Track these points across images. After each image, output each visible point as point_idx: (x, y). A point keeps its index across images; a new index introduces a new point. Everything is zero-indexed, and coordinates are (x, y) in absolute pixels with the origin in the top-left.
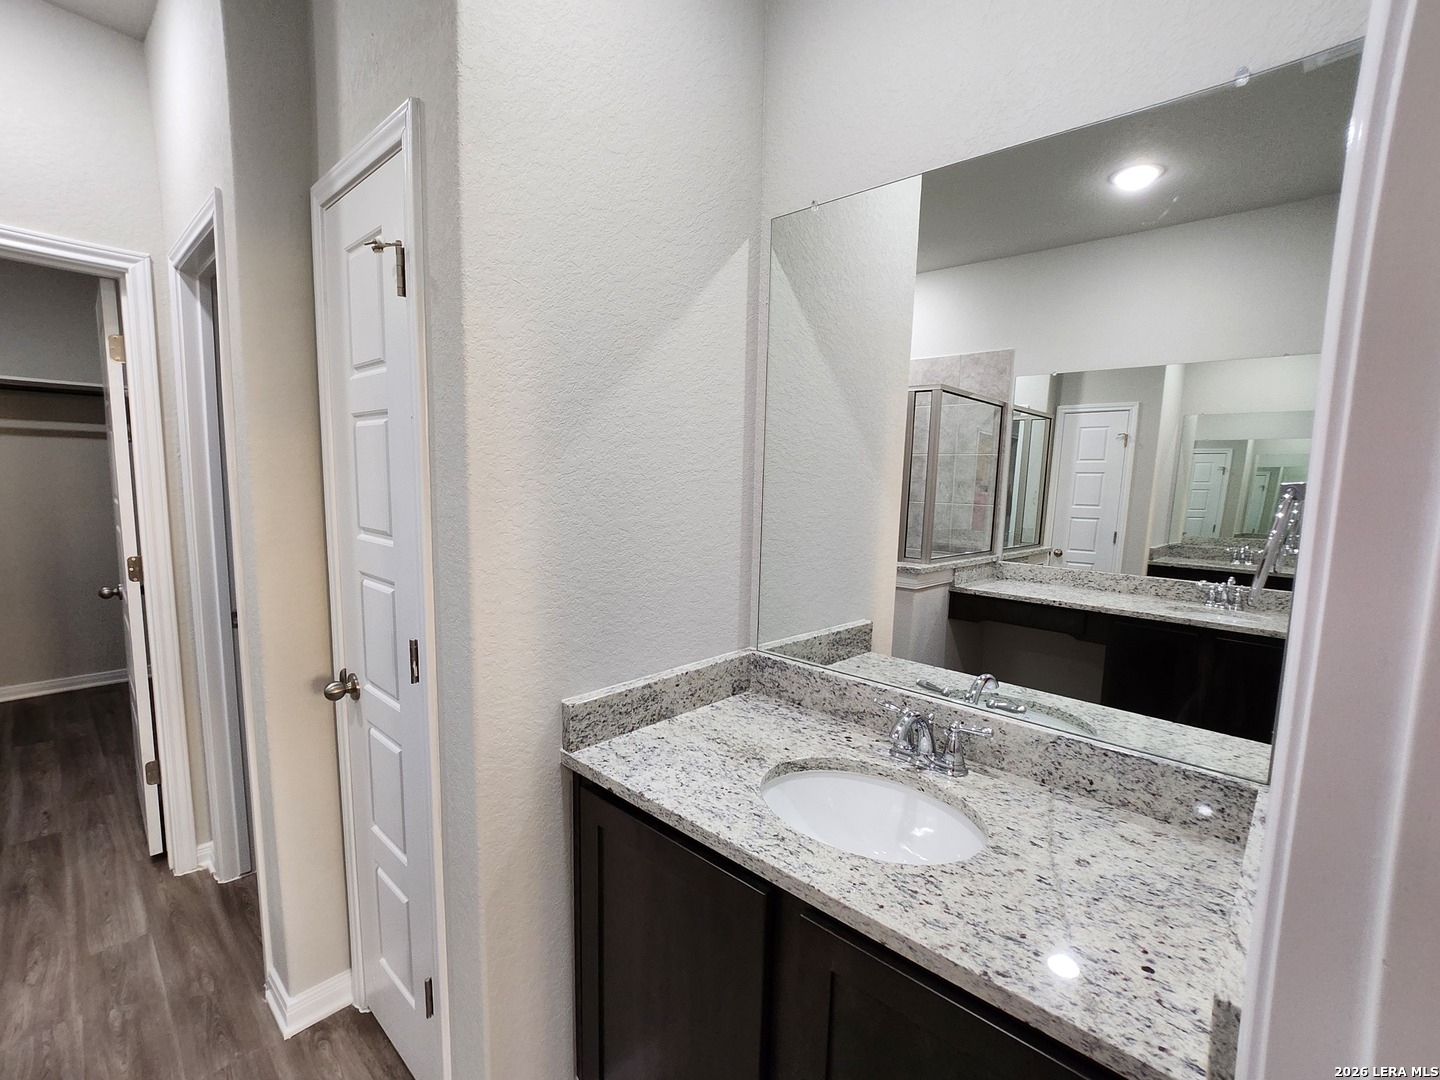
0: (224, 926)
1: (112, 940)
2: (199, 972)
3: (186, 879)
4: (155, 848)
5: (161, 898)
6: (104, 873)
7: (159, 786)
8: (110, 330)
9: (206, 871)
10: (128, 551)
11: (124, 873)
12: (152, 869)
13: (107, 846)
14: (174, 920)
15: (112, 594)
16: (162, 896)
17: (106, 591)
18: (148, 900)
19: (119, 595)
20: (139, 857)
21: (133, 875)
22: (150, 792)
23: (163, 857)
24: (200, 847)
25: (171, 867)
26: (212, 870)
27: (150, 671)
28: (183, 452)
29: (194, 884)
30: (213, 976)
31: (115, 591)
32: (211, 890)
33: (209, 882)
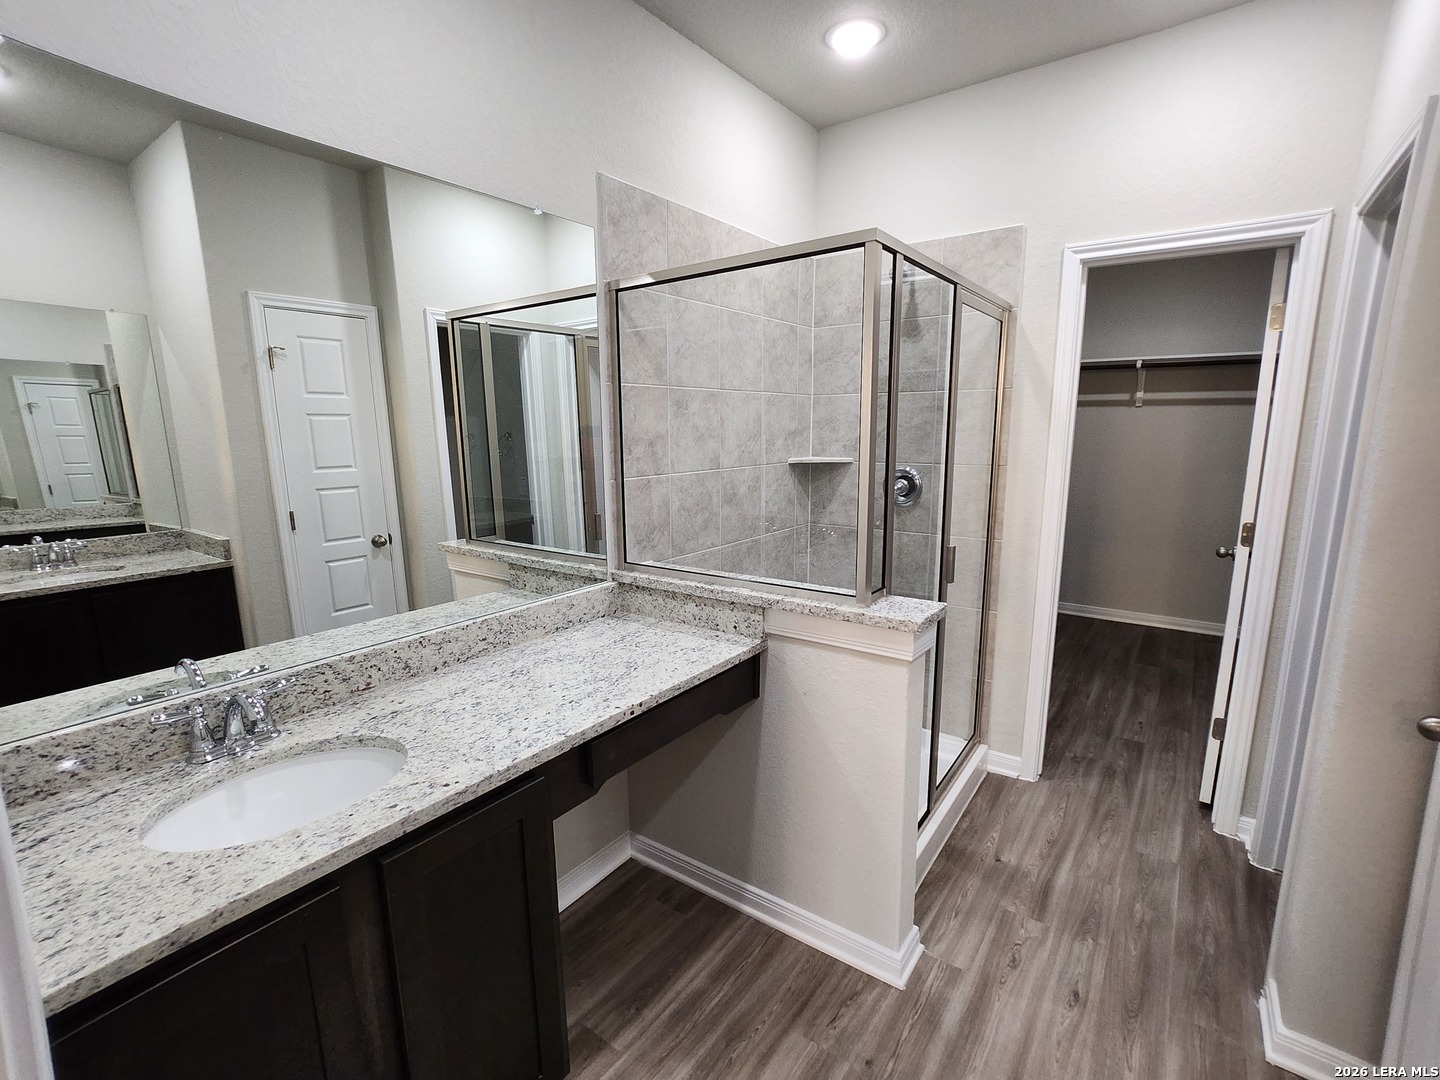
0: (1241, 904)
1: (1152, 851)
2: (1206, 928)
3: (1221, 838)
4: (1205, 797)
5: (1197, 843)
6: (1163, 793)
7: (1222, 742)
8: (1275, 299)
9: (1242, 844)
10: (1246, 517)
11: (1176, 802)
12: (1198, 814)
13: (1171, 773)
14: (1201, 868)
15: (1227, 555)
16: (1198, 841)
17: (1222, 550)
18: (1187, 836)
19: (1233, 556)
20: (1191, 797)
21: (1181, 809)
22: (1213, 744)
23: (1208, 808)
24: (1243, 818)
25: (1213, 821)
26: (1248, 847)
27: (1239, 633)
28: (1320, 422)
29: (1228, 848)
30: (1216, 939)
31: (1230, 552)
32: (1240, 864)
33: (1241, 856)
